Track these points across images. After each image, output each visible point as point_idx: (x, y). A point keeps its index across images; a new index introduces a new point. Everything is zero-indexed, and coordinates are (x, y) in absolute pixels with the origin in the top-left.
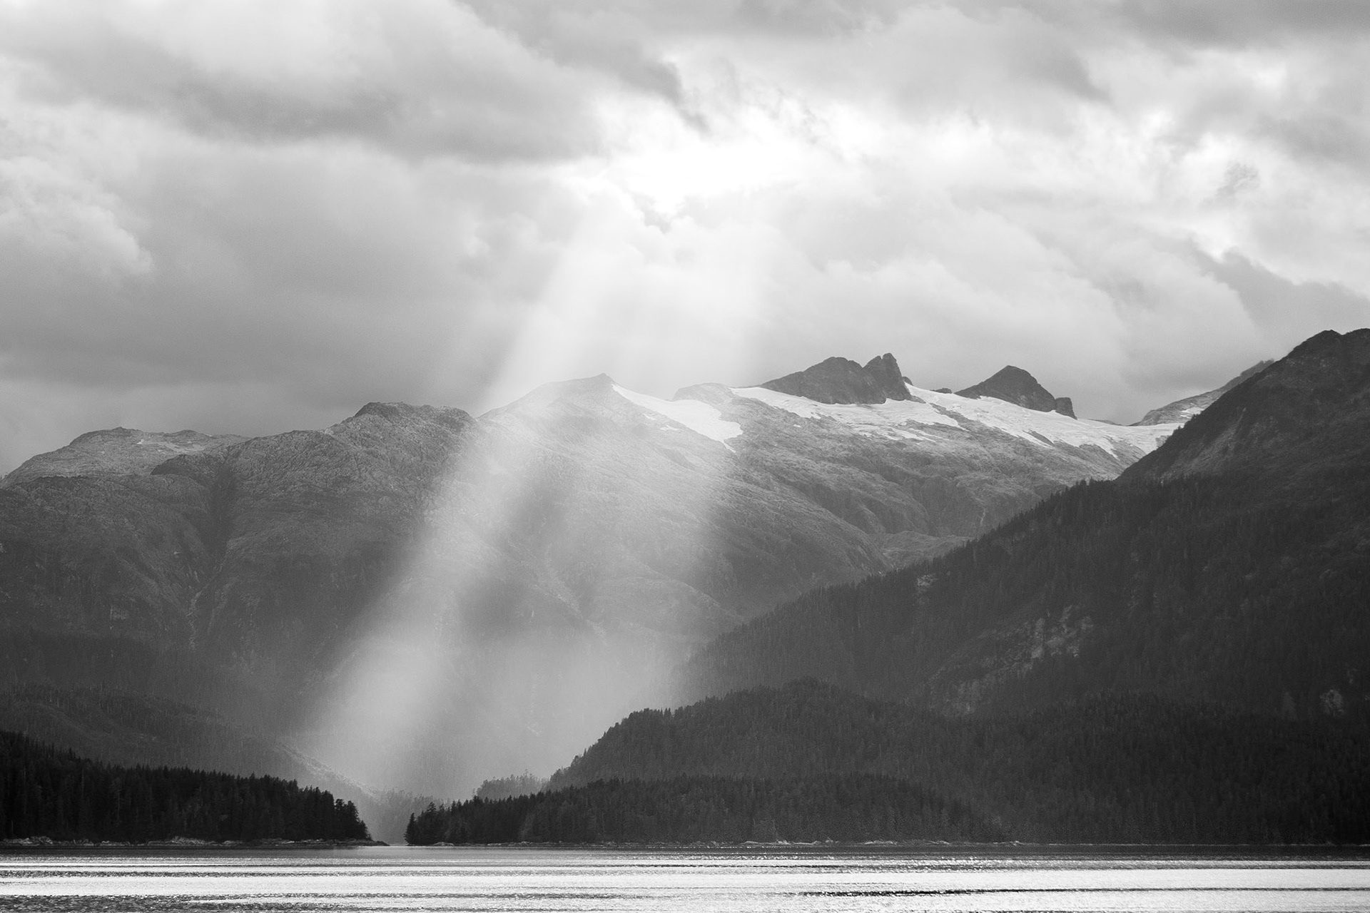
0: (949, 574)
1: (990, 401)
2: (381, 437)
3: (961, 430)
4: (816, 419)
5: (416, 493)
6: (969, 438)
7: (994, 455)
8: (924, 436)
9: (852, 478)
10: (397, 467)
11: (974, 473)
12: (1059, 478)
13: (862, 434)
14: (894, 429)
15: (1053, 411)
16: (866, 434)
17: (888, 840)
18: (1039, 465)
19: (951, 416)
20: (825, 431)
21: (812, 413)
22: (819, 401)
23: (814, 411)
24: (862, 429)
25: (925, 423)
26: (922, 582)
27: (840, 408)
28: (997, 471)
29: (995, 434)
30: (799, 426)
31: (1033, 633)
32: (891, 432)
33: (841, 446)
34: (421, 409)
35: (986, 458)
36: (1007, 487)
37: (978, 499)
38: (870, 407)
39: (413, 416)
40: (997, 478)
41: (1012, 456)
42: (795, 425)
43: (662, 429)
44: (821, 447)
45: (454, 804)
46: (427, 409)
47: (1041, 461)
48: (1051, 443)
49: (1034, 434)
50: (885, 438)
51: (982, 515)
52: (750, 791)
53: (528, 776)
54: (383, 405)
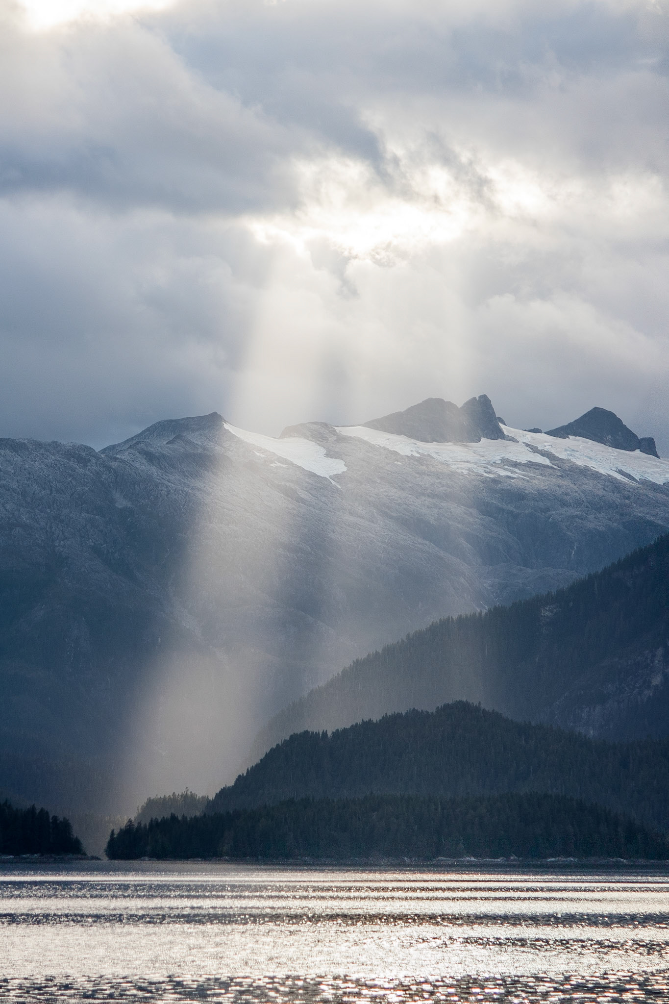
0: (571, 604)
1: (578, 441)
2: (13, 472)
3: (552, 468)
4: (415, 457)
5: (47, 524)
6: (560, 476)
7: (583, 492)
8: (518, 473)
9: (451, 512)
10: (29, 500)
11: (566, 509)
12: (647, 514)
13: (460, 471)
14: (489, 467)
15: (638, 451)
16: (464, 471)
17: (569, 857)
18: (627, 501)
19: (543, 455)
20: (424, 467)
21: (411, 451)
22: (418, 440)
23: (414, 449)
24: (460, 466)
25: (518, 461)
26: (546, 613)
27: (437, 447)
28: (587, 507)
29: (585, 472)
30: (399, 463)
31: (653, 661)
32: (487, 470)
33: (440, 483)
34: (49, 445)
35: (577, 495)
36: (596, 522)
37: (569, 533)
38: (466, 446)
39: (42, 451)
40: (587, 514)
41: (601, 493)
42: (396, 463)
43: (271, 465)
44: (421, 483)
45: (152, 821)
46: (55, 445)
47: (628, 498)
48: (636, 481)
49: (620, 472)
50: (481, 476)
51: (573, 549)
52: (436, 809)
53: (189, 793)
54: (13, 441)
